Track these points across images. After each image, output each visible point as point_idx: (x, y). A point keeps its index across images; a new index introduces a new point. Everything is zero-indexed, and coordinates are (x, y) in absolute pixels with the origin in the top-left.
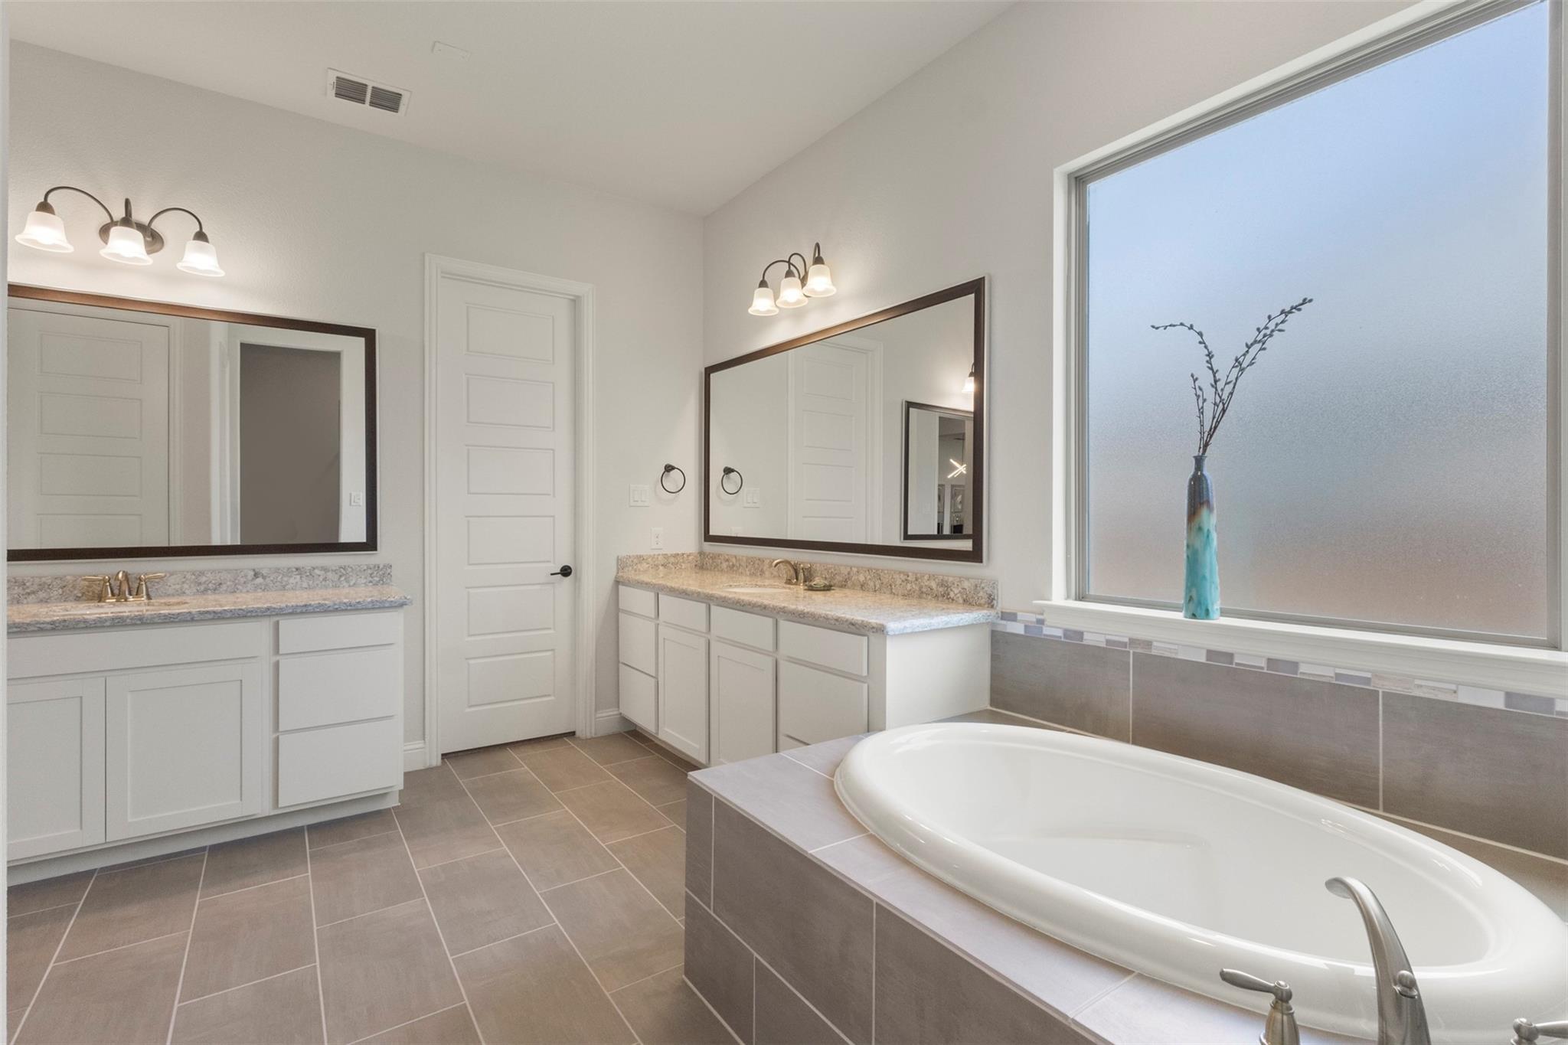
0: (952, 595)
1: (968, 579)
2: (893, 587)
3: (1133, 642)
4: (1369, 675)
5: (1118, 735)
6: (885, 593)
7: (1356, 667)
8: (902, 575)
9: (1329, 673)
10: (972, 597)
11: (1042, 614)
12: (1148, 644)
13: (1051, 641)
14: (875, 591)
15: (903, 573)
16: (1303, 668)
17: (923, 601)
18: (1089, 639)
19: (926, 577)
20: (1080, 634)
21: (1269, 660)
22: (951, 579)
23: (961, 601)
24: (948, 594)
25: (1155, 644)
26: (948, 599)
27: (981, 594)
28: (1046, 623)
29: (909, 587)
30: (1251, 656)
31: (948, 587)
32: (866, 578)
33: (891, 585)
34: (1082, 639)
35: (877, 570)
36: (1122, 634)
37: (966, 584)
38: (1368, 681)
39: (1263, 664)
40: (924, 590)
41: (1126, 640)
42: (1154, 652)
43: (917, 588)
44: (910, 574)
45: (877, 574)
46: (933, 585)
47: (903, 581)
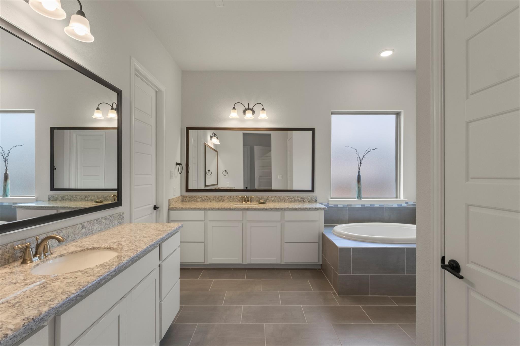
0: (305, 200)
1: (309, 196)
2: (285, 200)
3: (348, 205)
4: (383, 205)
5: (346, 223)
6: (282, 202)
7: (382, 204)
8: (288, 197)
9: (378, 205)
10: (311, 200)
11: (329, 202)
12: (351, 205)
13: (331, 207)
14: (278, 202)
15: (289, 196)
16: (375, 205)
17: (296, 203)
18: (339, 206)
19: (297, 197)
20: (337, 205)
21: (370, 205)
22: (304, 197)
23: (307, 201)
24: (304, 200)
25: (352, 205)
26: (304, 202)
27: (313, 199)
28: (330, 204)
29: (291, 200)
30: (368, 205)
31: (303, 199)
32: (275, 199)
33: (284, 200)
34: (338, 206)
35: (279, 196)
36: (346, 204)
37: (309, 198)
38: (383, 206)
39: (370, 206)
40: (296, 200)
41: (347, 205)
42: (352, 206)
43: (294, 200)
44: (291, 197)
45: (279, 197)
46: (299, 199)
47: (289, 198)
